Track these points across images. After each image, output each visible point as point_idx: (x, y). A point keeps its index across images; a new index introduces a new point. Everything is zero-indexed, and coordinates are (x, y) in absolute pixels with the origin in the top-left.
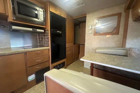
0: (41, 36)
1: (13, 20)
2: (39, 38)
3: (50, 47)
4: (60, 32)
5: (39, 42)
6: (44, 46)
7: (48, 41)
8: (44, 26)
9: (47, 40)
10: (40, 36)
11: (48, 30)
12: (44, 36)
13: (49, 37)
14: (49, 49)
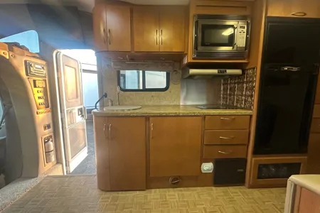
0: (231, 83)
1: (194, 59)
2: (225, 90)
3: (253, 112)
4: (295, 69)
5: (223, 98)
6: (236, 108)
7: (252, 96)
8: (244, 59)
9: (248, 93)
10: (227, 84)
11: (254, 68)
12: (239, 83)
13: (257, 84)
14: (251, 116)
